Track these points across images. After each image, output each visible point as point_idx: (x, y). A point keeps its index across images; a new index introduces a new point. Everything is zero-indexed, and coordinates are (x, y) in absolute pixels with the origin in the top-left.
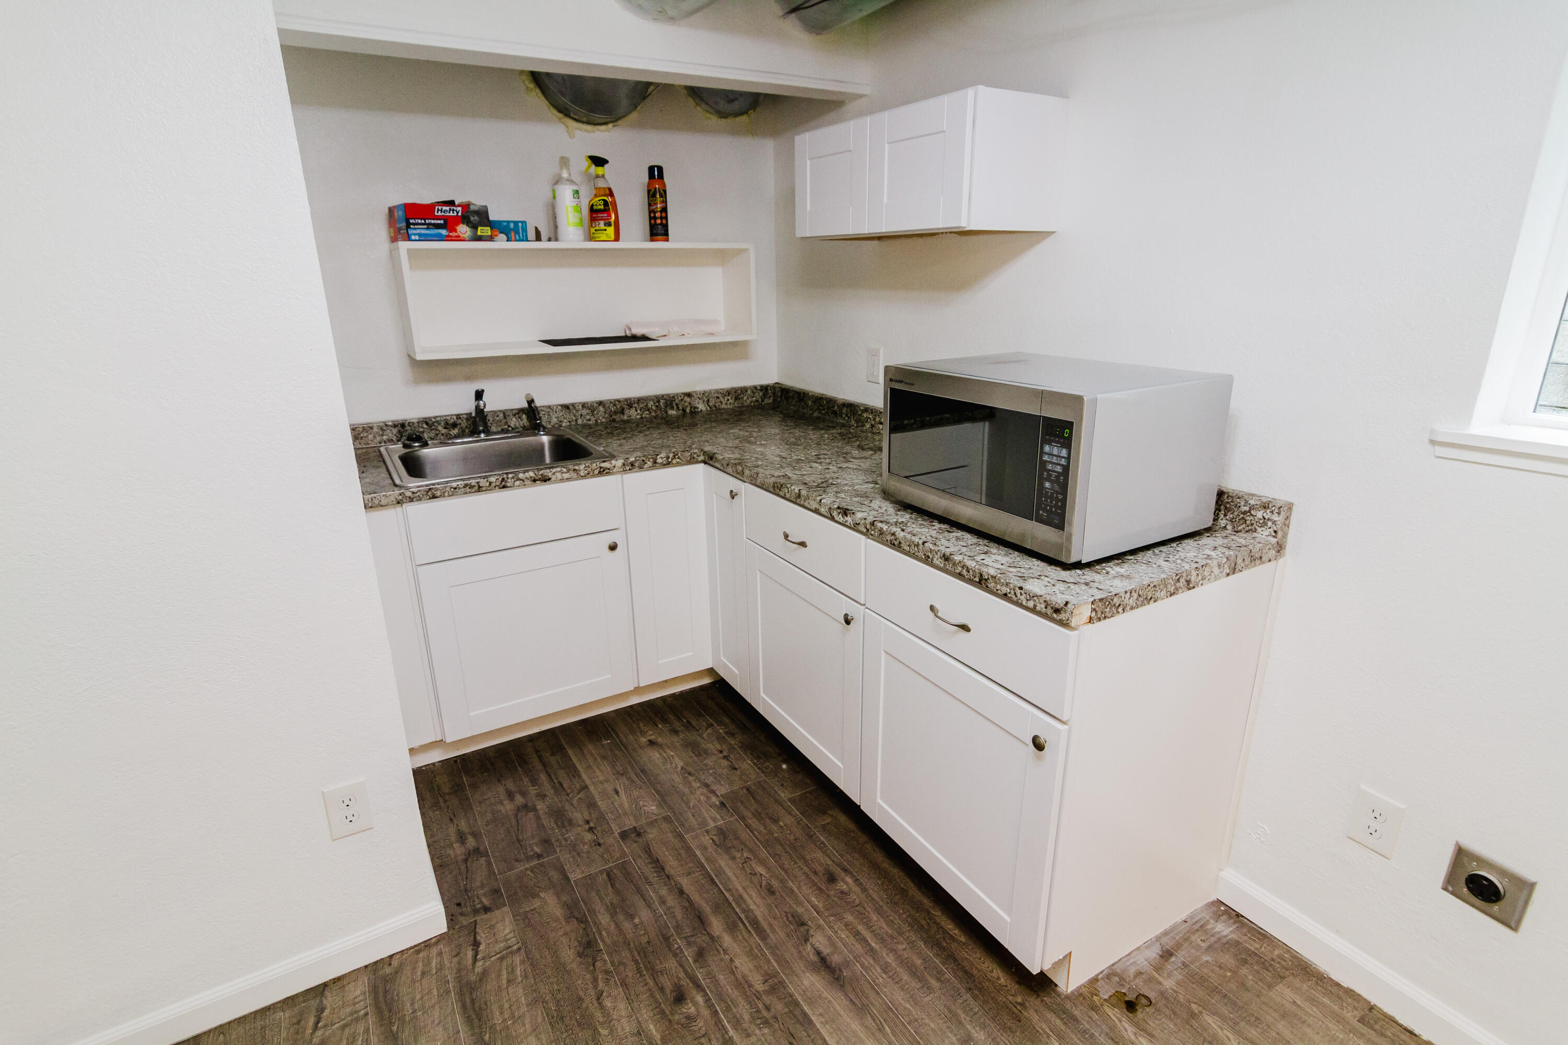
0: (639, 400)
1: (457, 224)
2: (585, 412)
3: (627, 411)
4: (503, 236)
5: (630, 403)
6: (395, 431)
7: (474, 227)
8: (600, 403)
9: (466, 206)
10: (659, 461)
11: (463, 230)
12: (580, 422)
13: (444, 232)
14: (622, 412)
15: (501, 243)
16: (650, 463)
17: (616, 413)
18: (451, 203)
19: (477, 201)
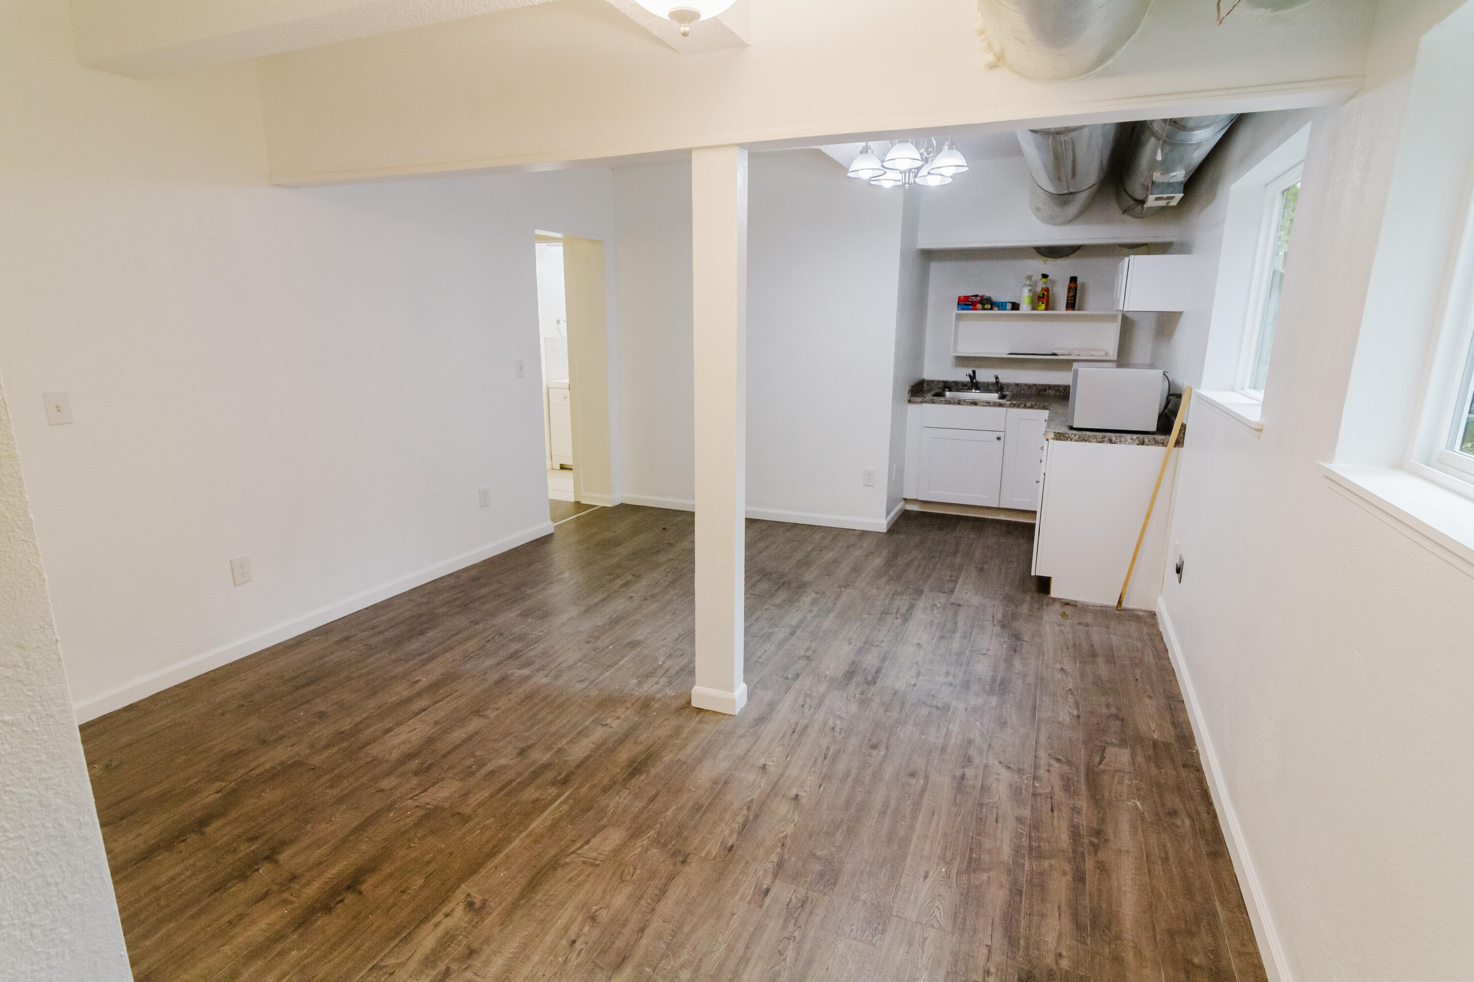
0: (1055, 386)
1: (977, 304)
2: (1025, 388)
3: (1047, 391)
4: (997, 308)
5: (1050, 387)
6: (942, 384)
7: (983, 305)
8: (1035, 385)
9: (982, 297)
10: (1028, 405)
11: (979, 306)
12: (1022, 392)
13: (971, 307)
14: (1045, 390)
15: (996, 312)
16: (1023, 405)
17: (1041, 390)
18: (977, 296)
19: (987, 294)
